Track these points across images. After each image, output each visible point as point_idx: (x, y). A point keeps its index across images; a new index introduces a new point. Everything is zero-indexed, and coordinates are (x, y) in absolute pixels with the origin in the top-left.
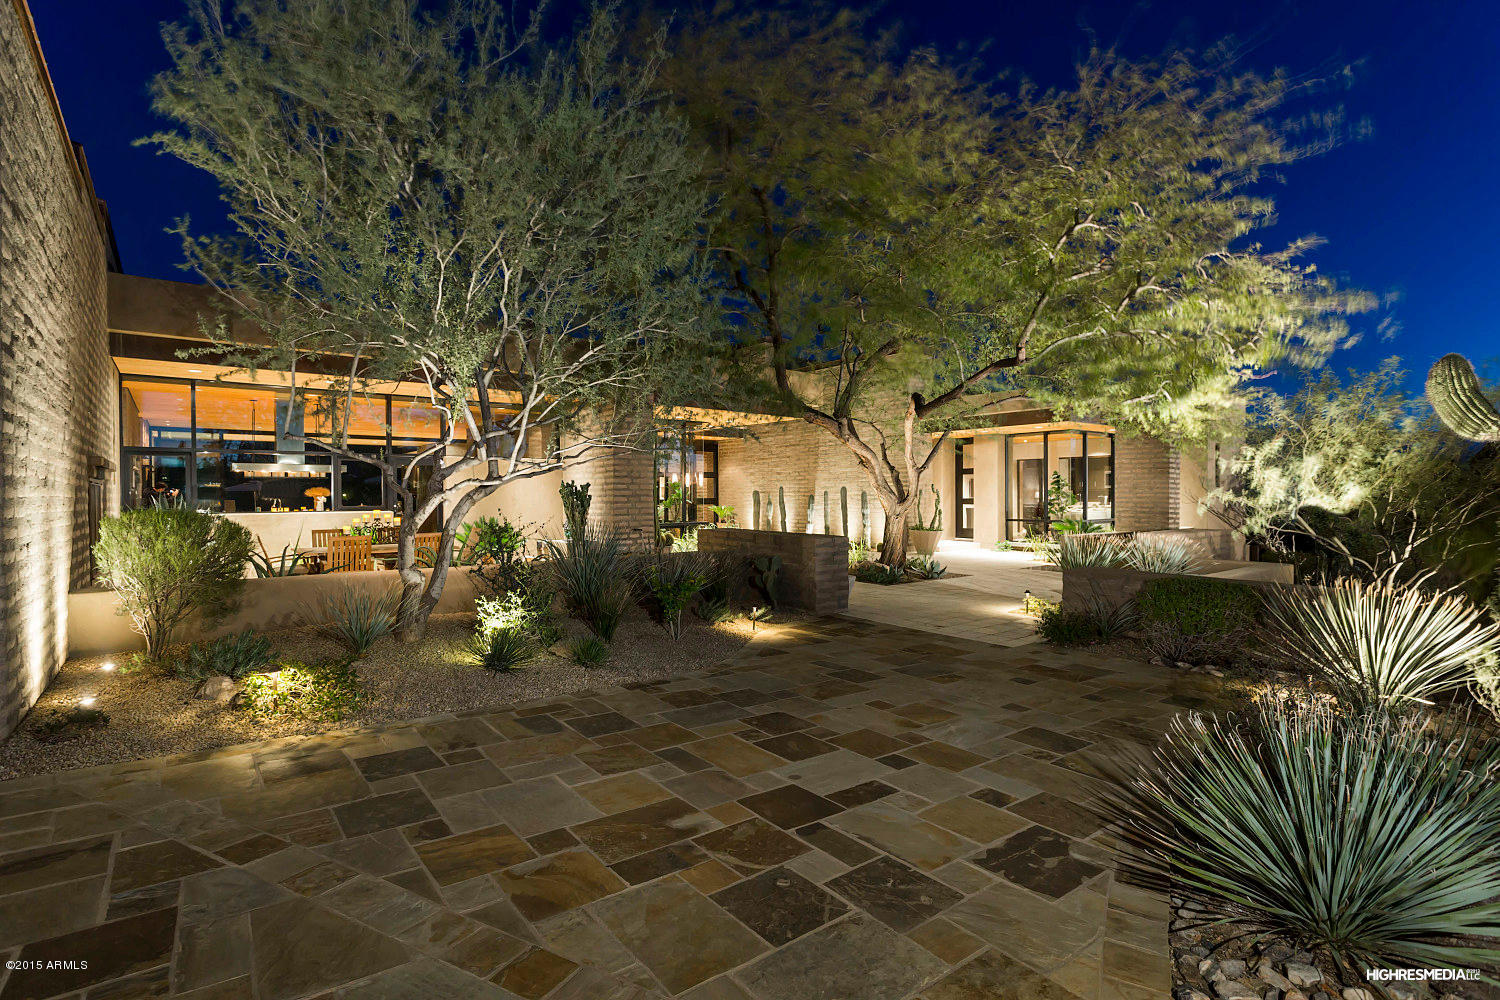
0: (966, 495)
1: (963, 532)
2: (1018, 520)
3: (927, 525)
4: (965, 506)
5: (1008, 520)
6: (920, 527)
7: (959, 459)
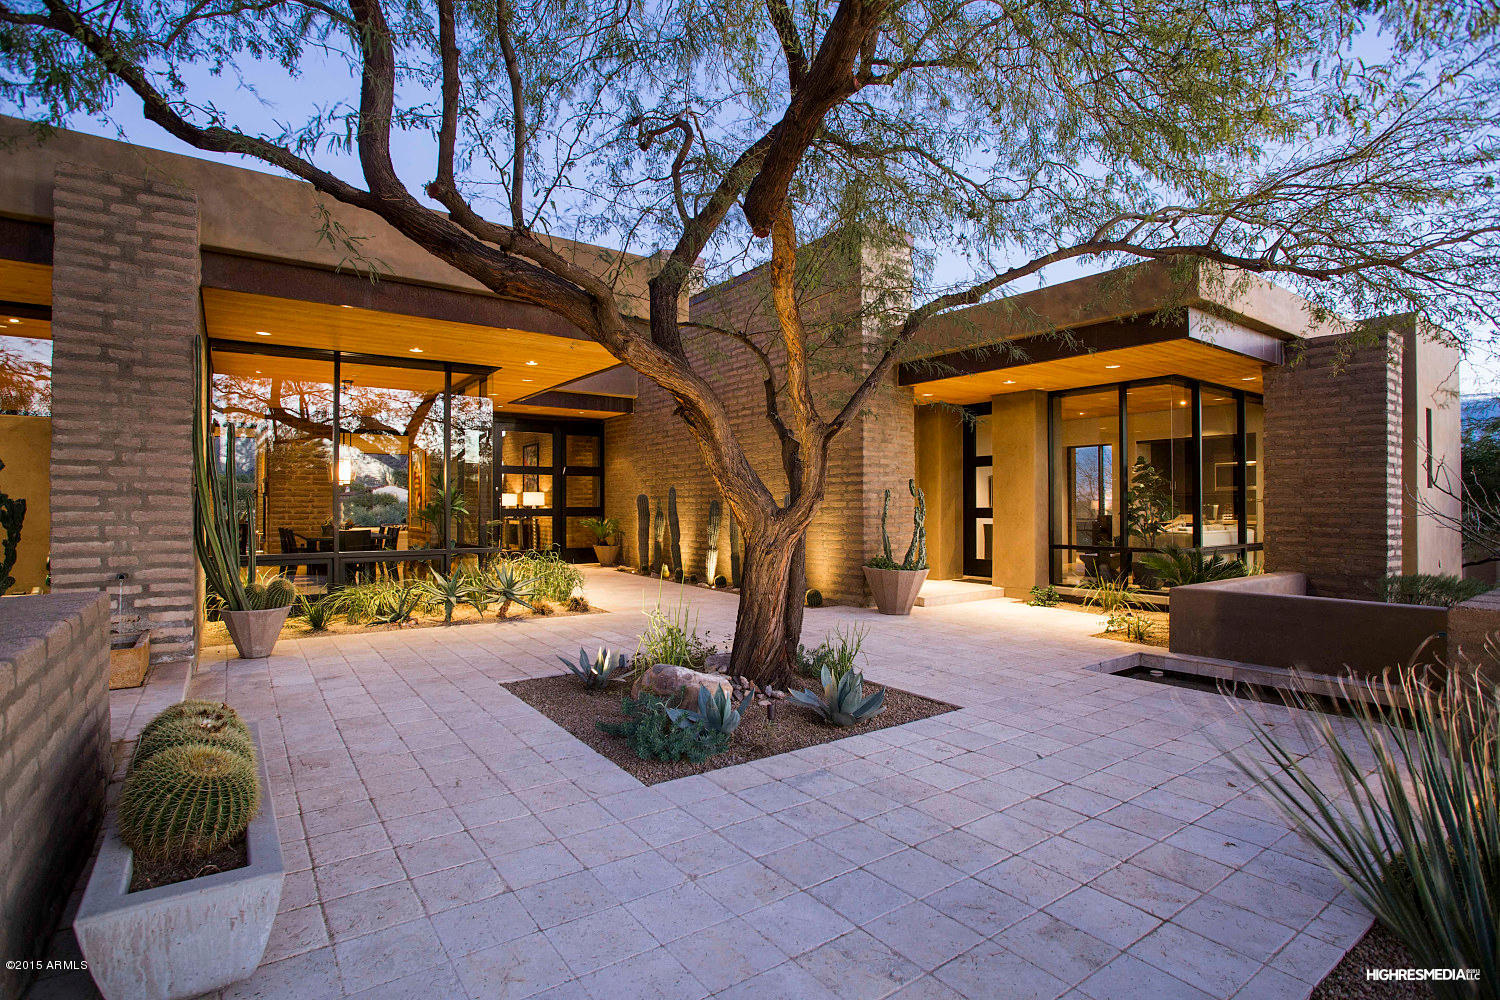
0: (982, 502)
1: (974, 568)
2: (1070, 547)
3: (899, 558)
4: (980, 522)
5: (1053, 547)
6: (886, 563)
7: (969, 439)
